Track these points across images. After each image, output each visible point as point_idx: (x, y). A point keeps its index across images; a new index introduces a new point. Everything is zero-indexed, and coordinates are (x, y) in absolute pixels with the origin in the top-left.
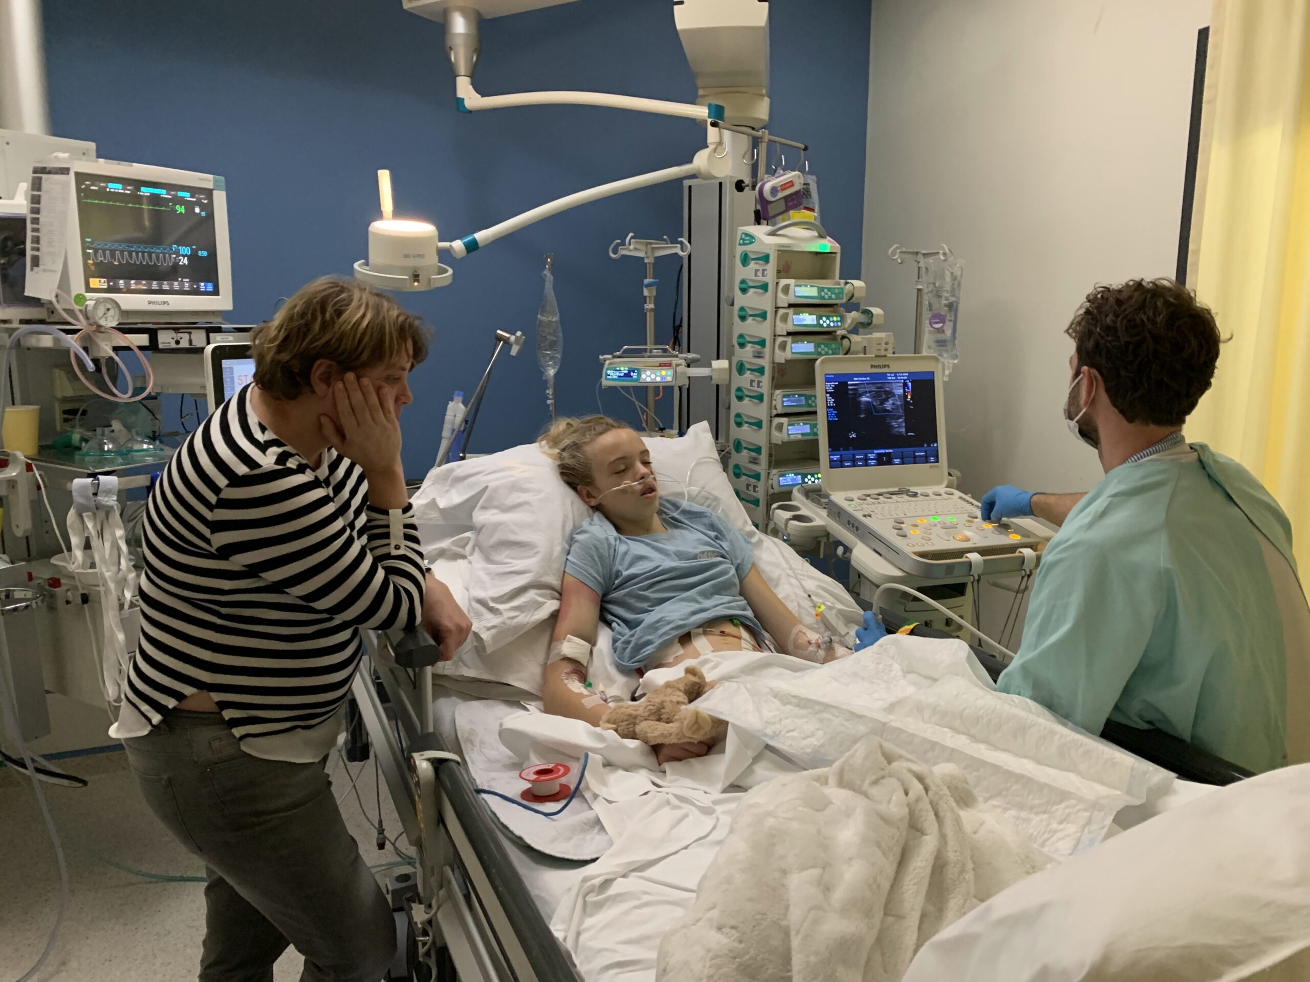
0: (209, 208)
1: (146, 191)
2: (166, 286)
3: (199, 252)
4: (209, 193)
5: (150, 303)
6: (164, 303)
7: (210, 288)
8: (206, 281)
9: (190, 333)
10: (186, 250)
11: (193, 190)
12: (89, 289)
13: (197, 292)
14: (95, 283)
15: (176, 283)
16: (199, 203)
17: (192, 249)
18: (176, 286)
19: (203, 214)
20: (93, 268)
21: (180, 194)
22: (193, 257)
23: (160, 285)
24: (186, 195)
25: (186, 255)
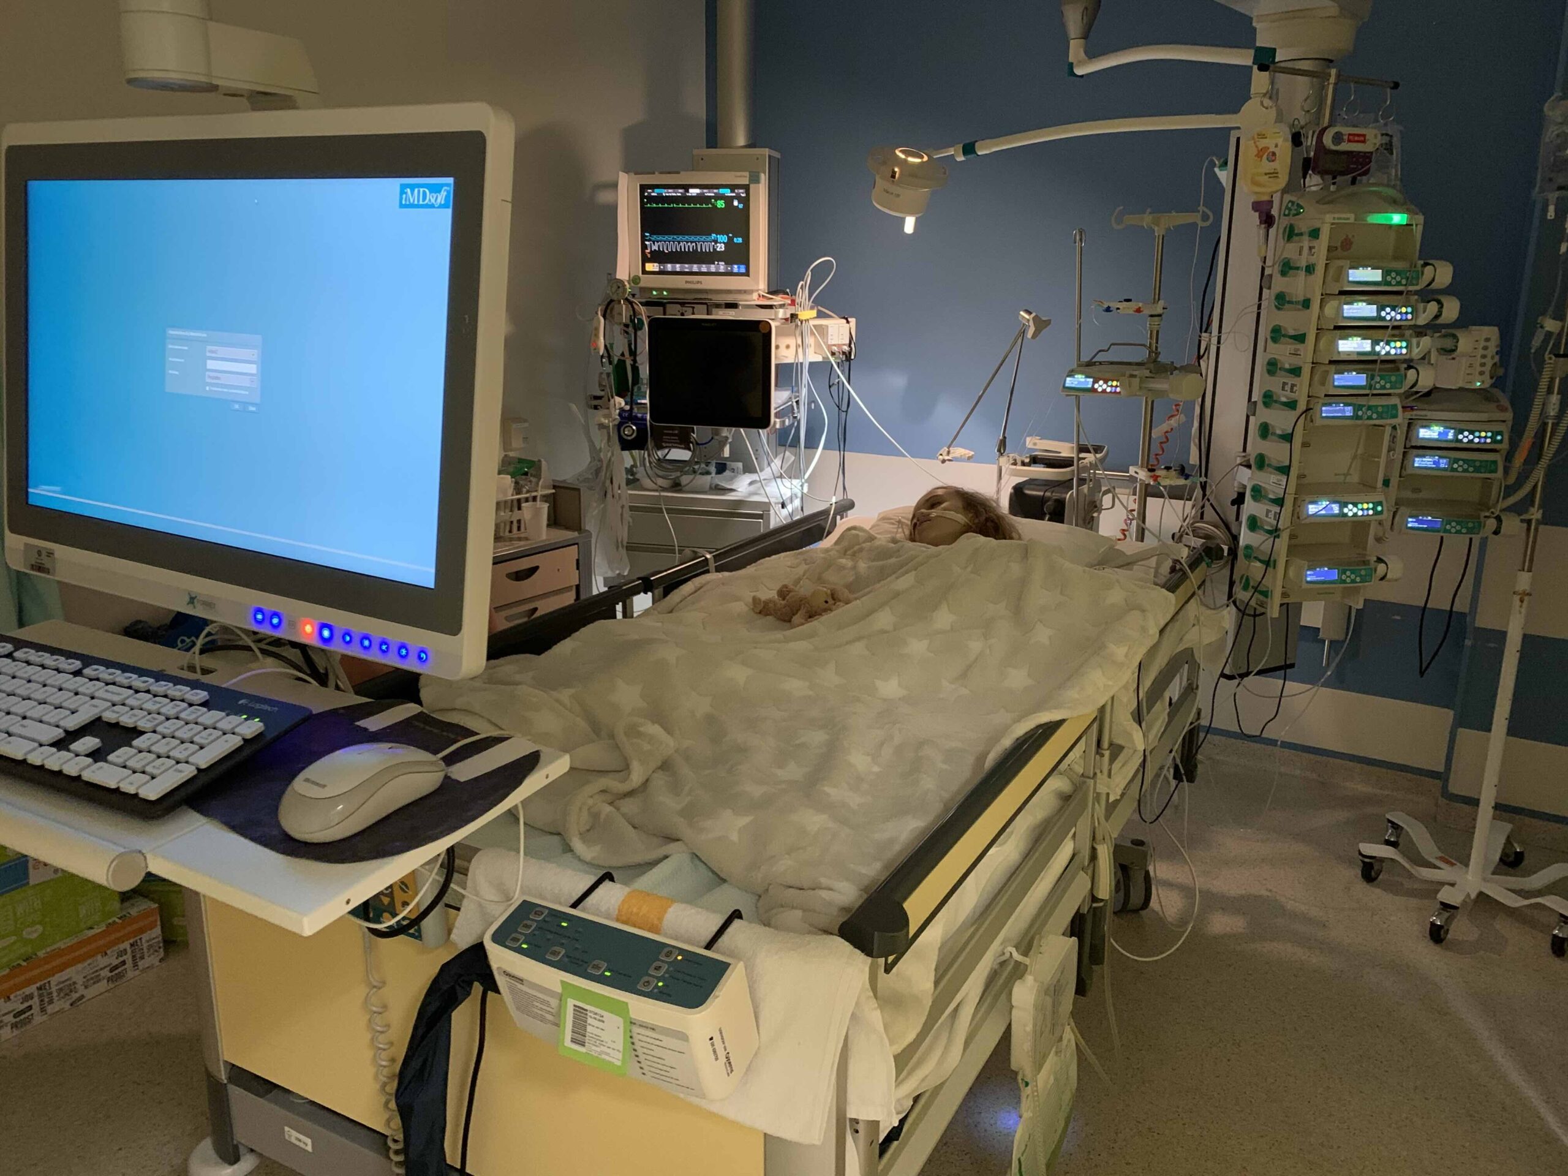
0: (746, 201)
1: (694, 192)
2: (704, 268)
3: (735, 240)
4: (746, 188)
5: (687, 282)
6: (698, 282)
7: (743, 270)
8: (738, 263)
9: (693, 308)
10: (724, 238)
11: (733, 188)
12: (644, 272)
13: (731, 274)
14: (650, 267)
15: (713, 266)
16: (738, 197)
17: (728, 237)
18: (713, 268)
19: (741, 206)
20: (649, 256)
21: (722, 191)
22: (729, 244)
23: (699, 268)
24: (727, 192)
25: (724, 243)
